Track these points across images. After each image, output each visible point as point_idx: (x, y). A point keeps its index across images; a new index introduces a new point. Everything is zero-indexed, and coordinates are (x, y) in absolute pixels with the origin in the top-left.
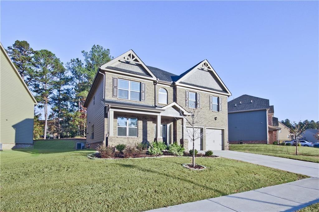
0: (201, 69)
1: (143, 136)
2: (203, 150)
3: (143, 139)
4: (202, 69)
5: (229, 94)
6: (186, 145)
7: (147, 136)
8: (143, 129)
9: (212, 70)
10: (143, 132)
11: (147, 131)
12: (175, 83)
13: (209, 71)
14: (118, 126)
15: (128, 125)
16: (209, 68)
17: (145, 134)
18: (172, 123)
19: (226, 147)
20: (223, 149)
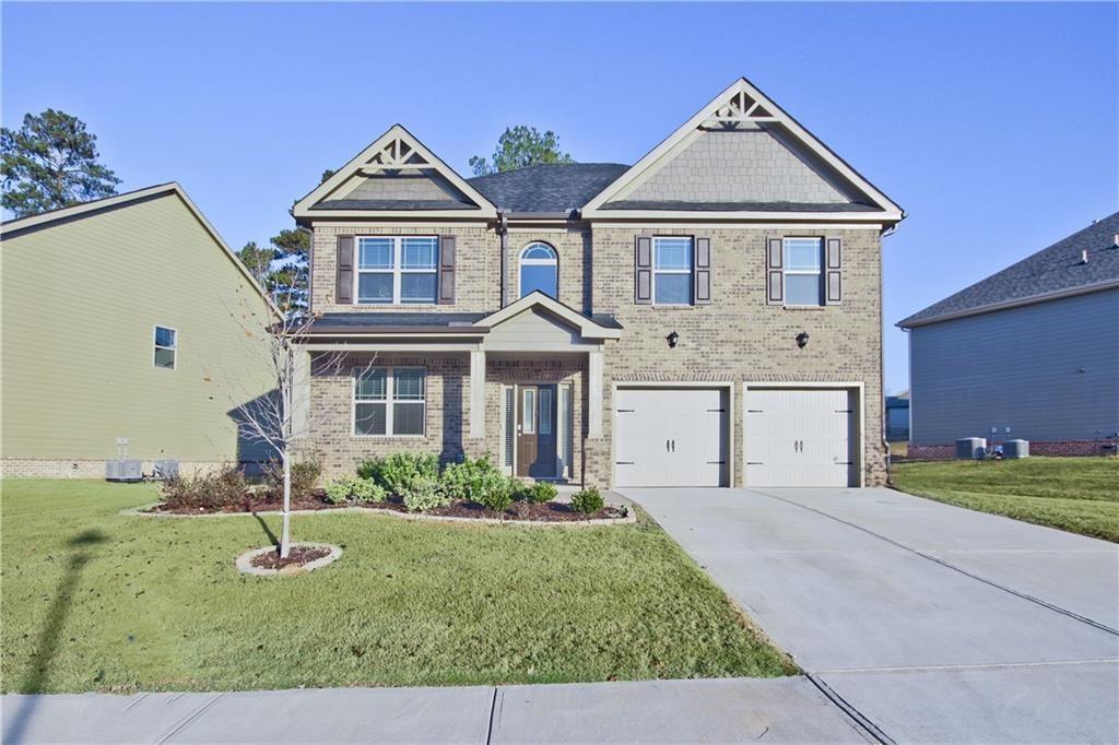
0: (721, 126)
1: (444, 432)
2: (728, 486)
3: (445, 443)
4: (730, 127)
5: (891, 214)
6: (596, 463)
7: (461, 432)
8: (446, 405)
9: (777, 116)
10: (445, 417)
11: (461, 413)
12: (581, 214)
13: (765, 128)
14: (358, 402)
15: (392, 395)
16: (760, 112)
17: (453, 424)
18: (577, 377)
19: (868, 470)
20: (854, 482)
